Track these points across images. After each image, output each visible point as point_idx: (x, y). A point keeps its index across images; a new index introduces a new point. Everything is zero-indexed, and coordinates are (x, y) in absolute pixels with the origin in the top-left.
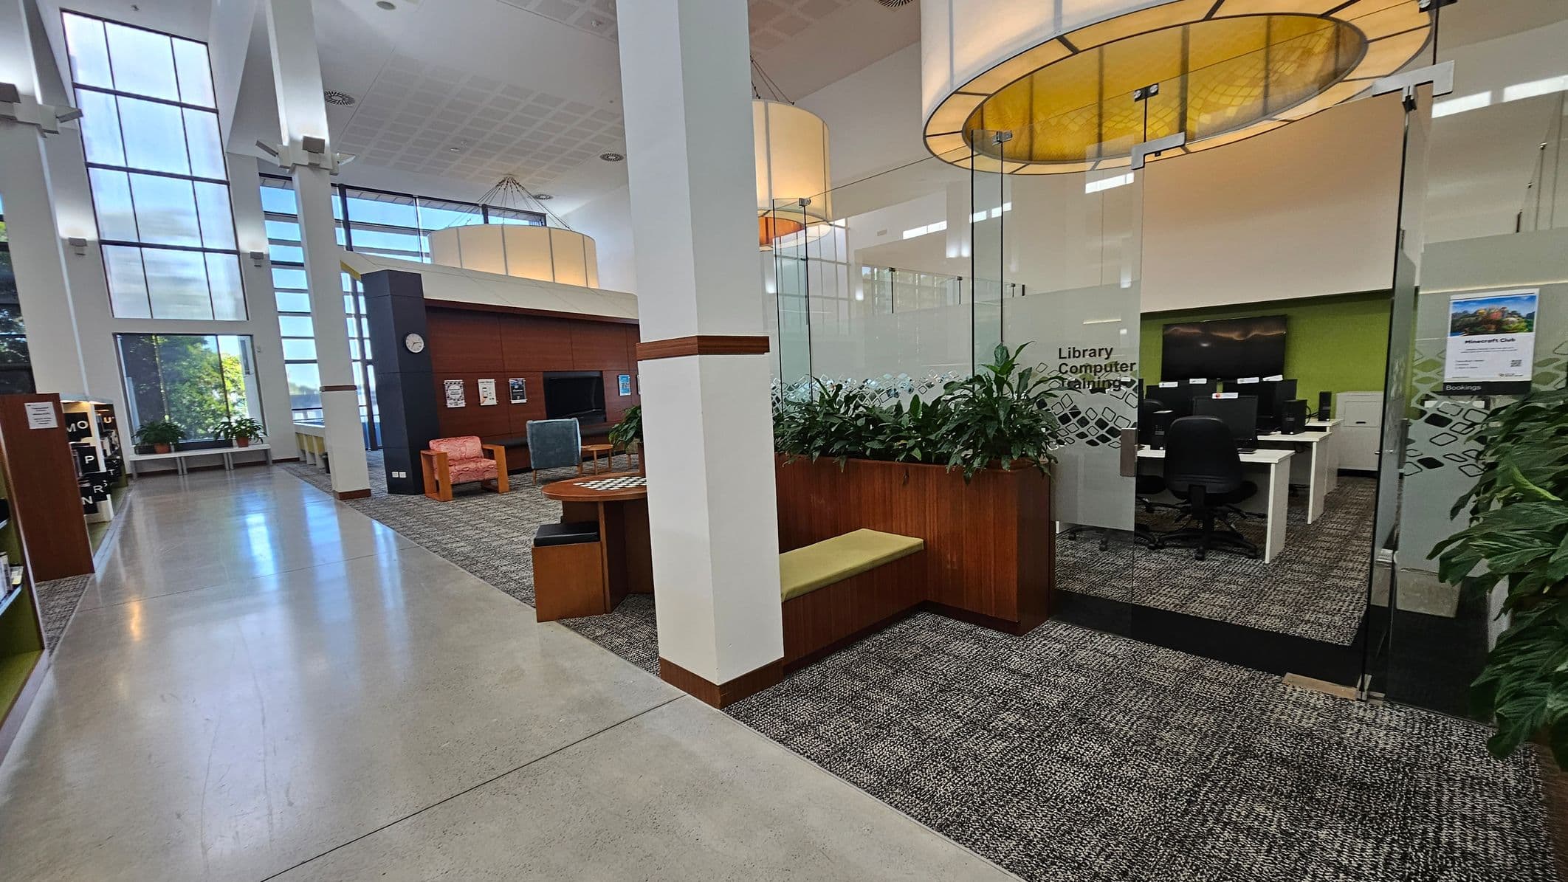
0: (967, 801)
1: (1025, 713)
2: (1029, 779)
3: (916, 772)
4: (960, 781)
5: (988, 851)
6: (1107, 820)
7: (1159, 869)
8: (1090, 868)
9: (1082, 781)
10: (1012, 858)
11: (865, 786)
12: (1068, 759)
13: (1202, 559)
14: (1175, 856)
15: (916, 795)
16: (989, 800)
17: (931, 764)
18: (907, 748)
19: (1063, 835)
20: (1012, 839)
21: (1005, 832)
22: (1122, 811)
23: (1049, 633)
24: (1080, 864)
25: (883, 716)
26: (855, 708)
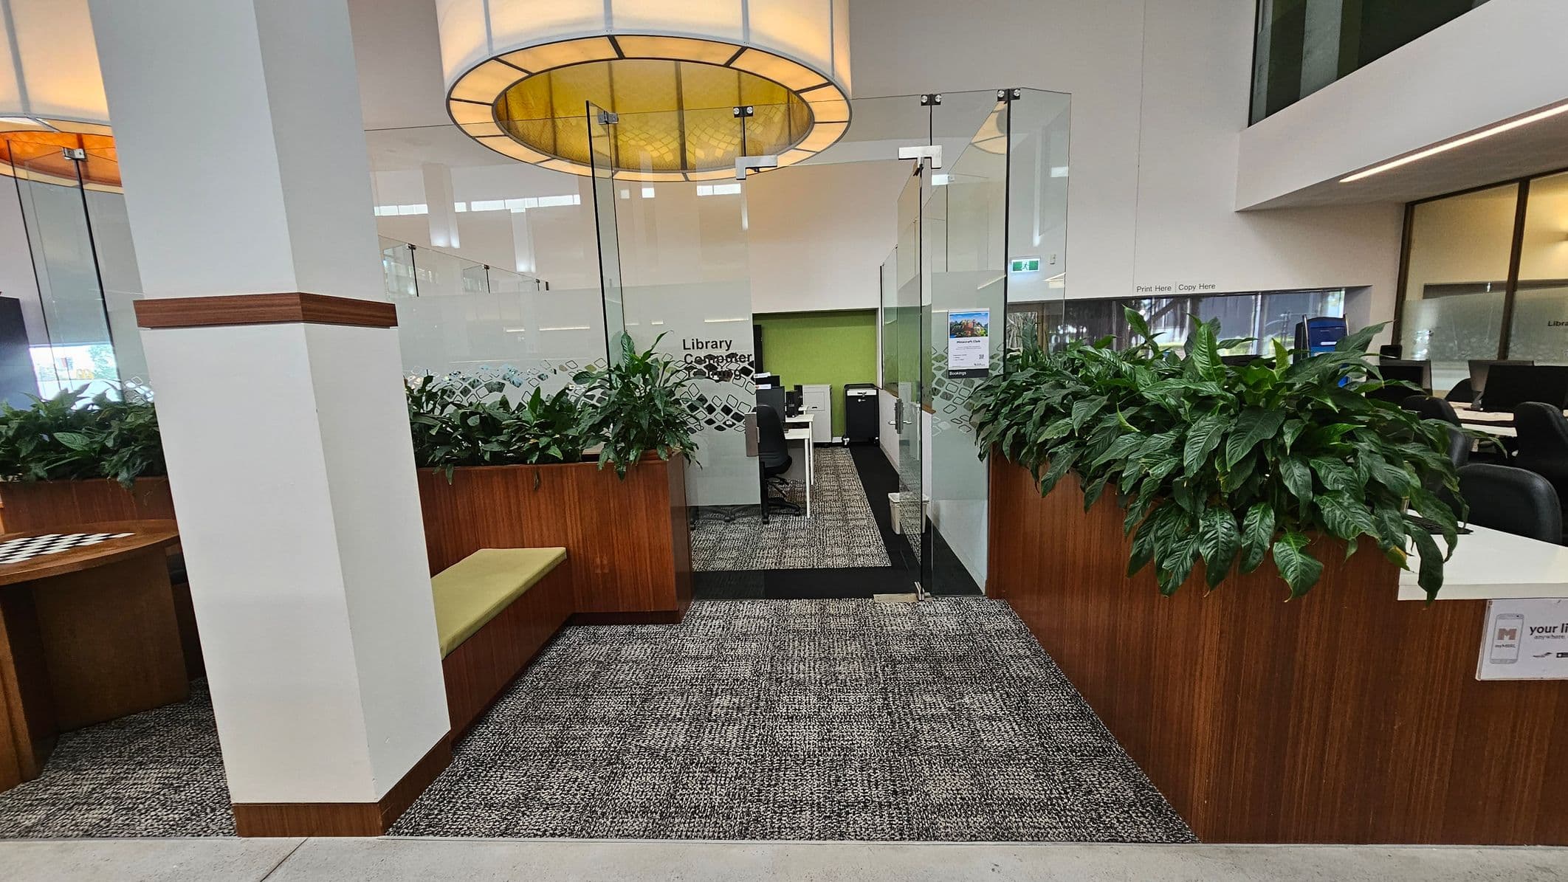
0: (745, 797)
1: (734, 693)
2: (777, 750)
3: (680, 792)
4: (725, 780)
5: (795, 832)
6: (854, 755)
7: (911, 776)
8: (873, 801)
9: (815, 732)
10: (817, 828)
11: (641, 833)
12: (792, 718)
13: (768, 523)
14: (911, 760)
15: (697, 814)
16: (762, 785)
17: (688, 777)
18: (654, 772)
19: (836, 785)
20: (805, 811)
21: (795, 807)
22: (858, 743)
23: (700, 614)
24: (864, 802)
25: (604, 750)
26: (567, 755)
